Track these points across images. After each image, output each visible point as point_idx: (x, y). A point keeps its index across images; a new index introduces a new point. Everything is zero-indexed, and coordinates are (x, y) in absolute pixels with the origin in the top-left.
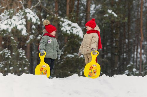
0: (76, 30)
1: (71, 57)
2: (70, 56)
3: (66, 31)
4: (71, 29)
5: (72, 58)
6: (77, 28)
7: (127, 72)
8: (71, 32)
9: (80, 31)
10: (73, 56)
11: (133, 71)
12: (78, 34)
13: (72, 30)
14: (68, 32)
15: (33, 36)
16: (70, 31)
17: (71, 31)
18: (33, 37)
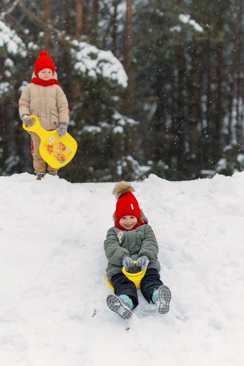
0: (109, 67)
1: (94, 133)
2: (90, 129)
3: (87, 70)
4: (97, 65)
5: (97, 134)
6: (111, 63)
7: (222, 163)
8: (97, 74)
9: (119, 69)
10: (99, 129)
11: (236, 161)
12: (114, 77)
13: (101, 69)
14: (92, 74)
15: (7, 84)
16: (94, 69)
17: (99, 71)
18: (8, 87)
